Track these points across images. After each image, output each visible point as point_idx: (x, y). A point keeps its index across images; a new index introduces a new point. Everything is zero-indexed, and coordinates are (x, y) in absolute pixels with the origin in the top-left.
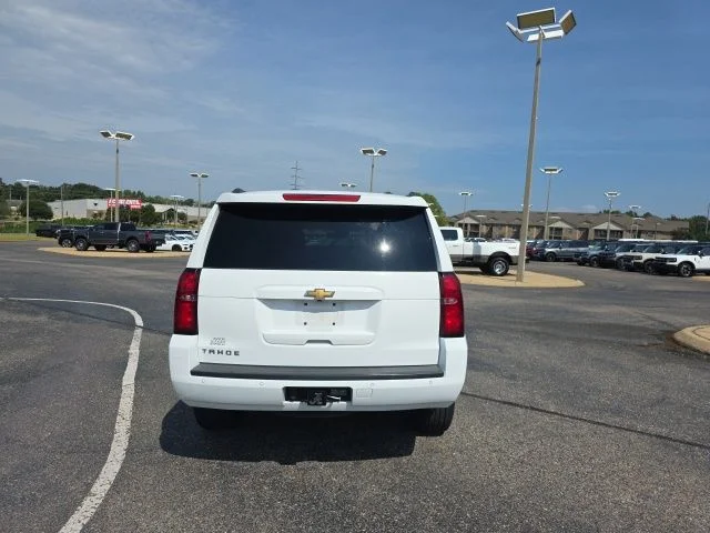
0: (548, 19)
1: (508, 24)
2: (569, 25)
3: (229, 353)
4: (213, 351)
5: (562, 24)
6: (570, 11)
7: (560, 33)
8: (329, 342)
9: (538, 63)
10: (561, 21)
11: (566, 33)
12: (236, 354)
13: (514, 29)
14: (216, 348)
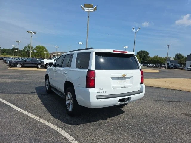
0: (91, 7)
1: (81, 5)
2: (95, 9)
3: (103, 92)
4: (100, 92)
5: (94, 9)
6: (96, 6)
7: (93, 11)
8: (125, 87)
9: (88, 17)
10: (94, 8)
11: (94, 11)
12: (105, 92)
13: (83, 7)
14: (100, 91)
